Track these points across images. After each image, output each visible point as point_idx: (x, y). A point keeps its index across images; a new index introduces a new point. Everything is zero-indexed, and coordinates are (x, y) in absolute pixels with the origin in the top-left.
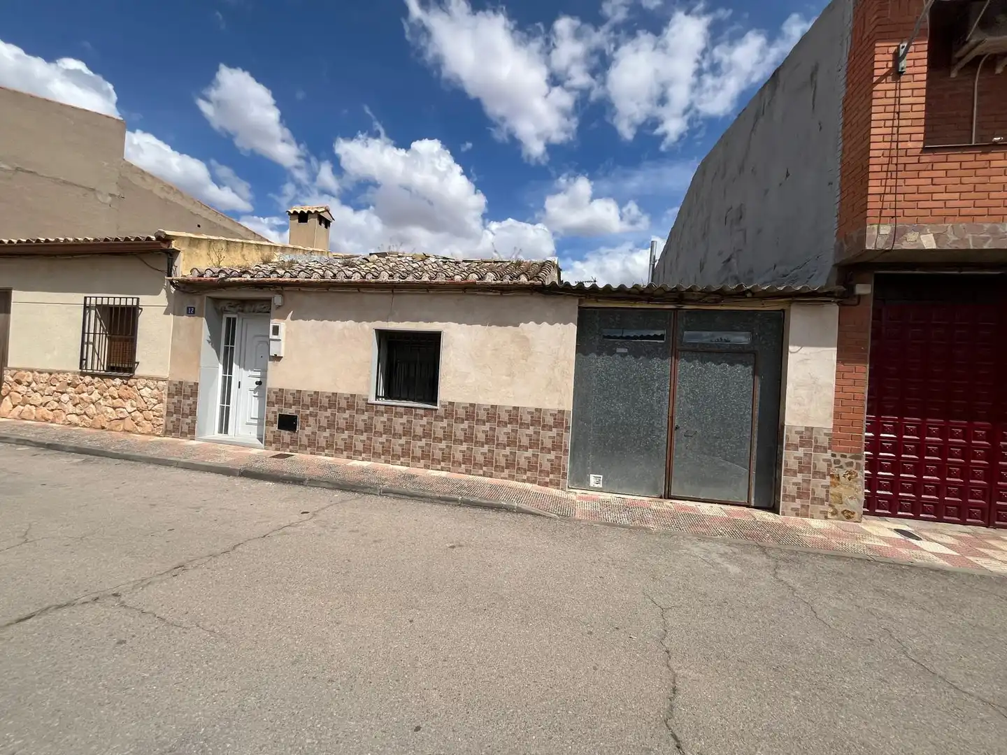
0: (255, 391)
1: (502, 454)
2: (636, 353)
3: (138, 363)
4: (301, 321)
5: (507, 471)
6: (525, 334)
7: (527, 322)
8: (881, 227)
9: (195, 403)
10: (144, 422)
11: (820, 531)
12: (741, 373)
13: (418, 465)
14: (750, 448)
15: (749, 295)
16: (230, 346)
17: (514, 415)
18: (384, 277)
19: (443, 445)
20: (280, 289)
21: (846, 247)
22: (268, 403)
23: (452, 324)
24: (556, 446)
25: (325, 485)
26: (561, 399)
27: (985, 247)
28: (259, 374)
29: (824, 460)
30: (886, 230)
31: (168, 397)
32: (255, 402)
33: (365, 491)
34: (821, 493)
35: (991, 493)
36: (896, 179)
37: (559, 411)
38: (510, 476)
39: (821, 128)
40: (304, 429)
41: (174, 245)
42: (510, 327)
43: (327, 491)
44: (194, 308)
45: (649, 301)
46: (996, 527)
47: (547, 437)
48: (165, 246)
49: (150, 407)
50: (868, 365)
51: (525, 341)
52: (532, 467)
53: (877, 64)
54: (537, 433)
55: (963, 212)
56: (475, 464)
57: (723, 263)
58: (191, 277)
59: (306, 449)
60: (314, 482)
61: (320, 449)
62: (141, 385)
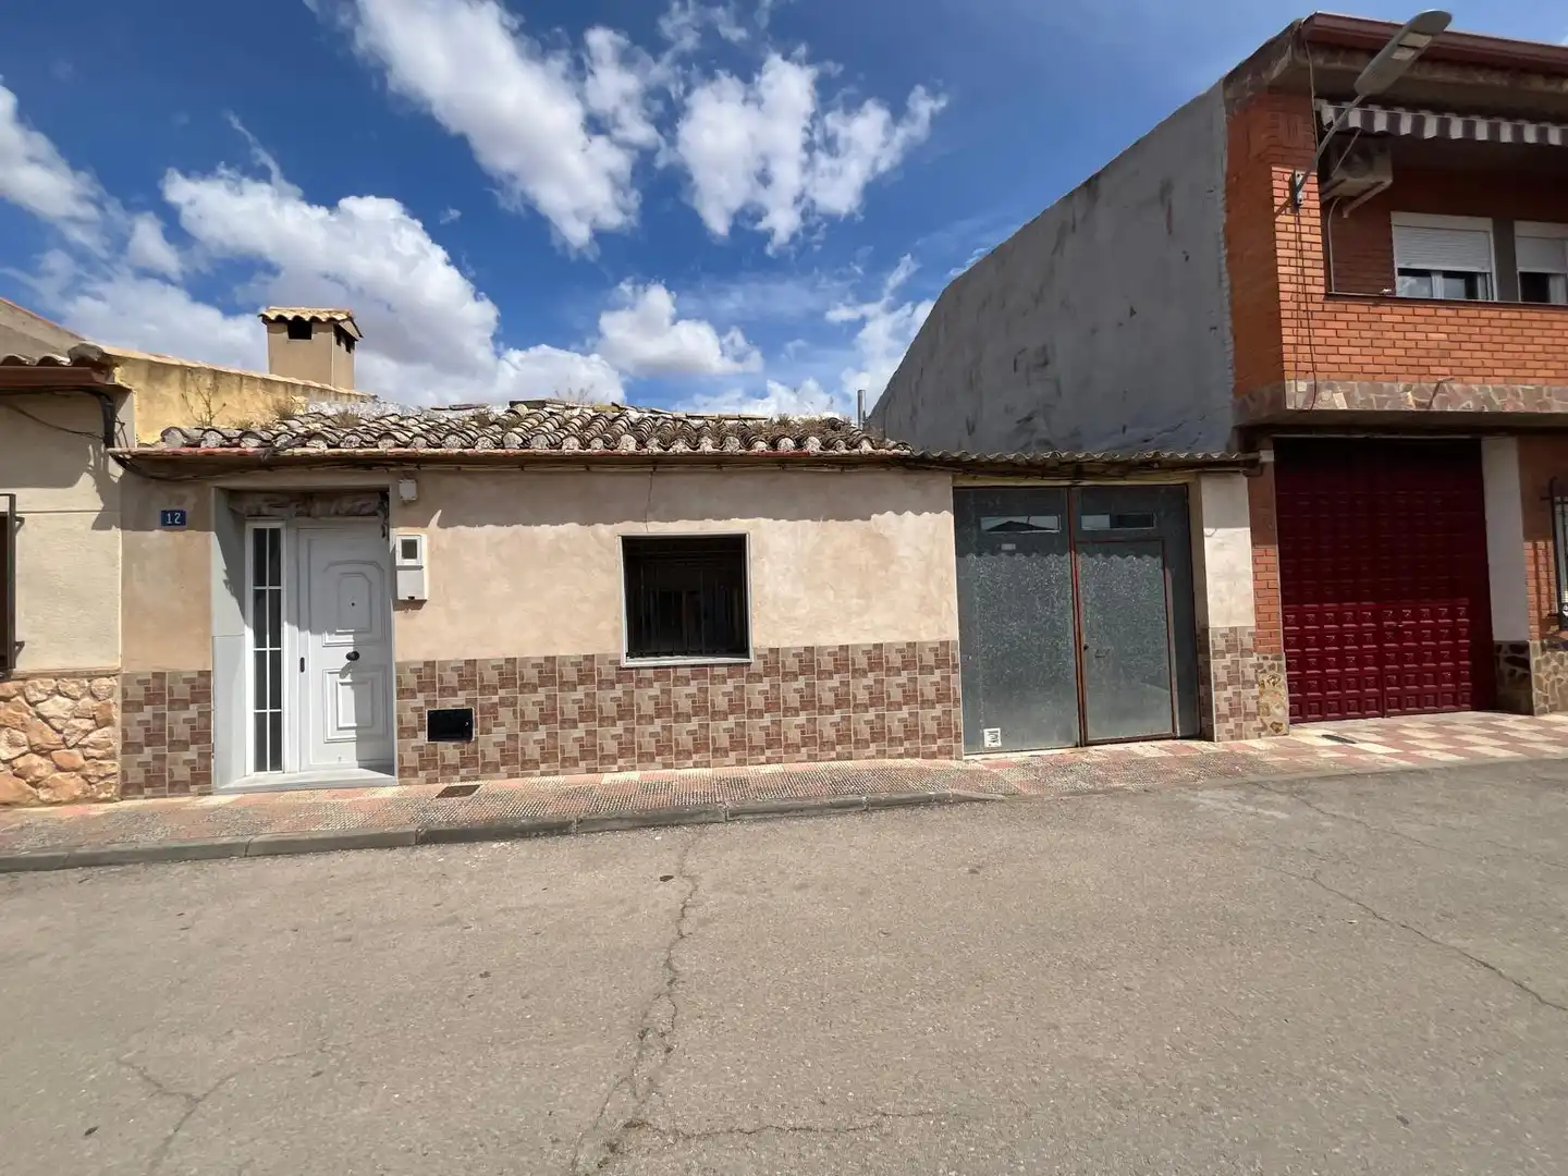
0: (343, 673)
1: (863, 720)
2: (1026, 548)
3: (21, 644)
4: (462, 528)
5: (873, 747)
6: (881, 532)
7: (882, 512)
8: (1299, 383)
9: (206, 715)
10: (58, 775)
11: (1272, 752)
12: (1149, 565)
13: (727, 761)
14: (1167, 663)
15: (1156, 465)
16: (267, 588)
17: (876, 657)
18: (628, 445)
19: (767, 719)
20: (412, 468)
21: (1252, 406)
22: (401, 693)
23: (763, 521)
24: (943, 697)
25: (616, 824)
26: (942, 625)
27: (1386, 408)
28: (350, 639)
29: (1252, 666)
30: (1303, 386)
31: (124, 711)
32: (347, 696)
33: (698, 819)
34: (1252, 706)
35: (1381, 681)
36: (1309, 328)
37: (941, 643)
38: (878, 752)
39: (1187, 258)
40: (489, 732)
41: (119, 376)
42: (857, 522)
43: (633, 835)
44: (183, 514)
45: (1043, 476)
46: (1390, 715)
47: (928, 684)
48: (99, 378)
49: (72, 741)
50: (1277, 546)
51: (880, 542)
52: (911, 732)
53: (1276, 193)
54: (913, 680)
55: (1367, 368)
56: (823, 744)
57: (1019, 422)
58: (163, 446)
59: (497, 770)
60: (590, 824)
61: (528, 765)
62: (40, 691)
